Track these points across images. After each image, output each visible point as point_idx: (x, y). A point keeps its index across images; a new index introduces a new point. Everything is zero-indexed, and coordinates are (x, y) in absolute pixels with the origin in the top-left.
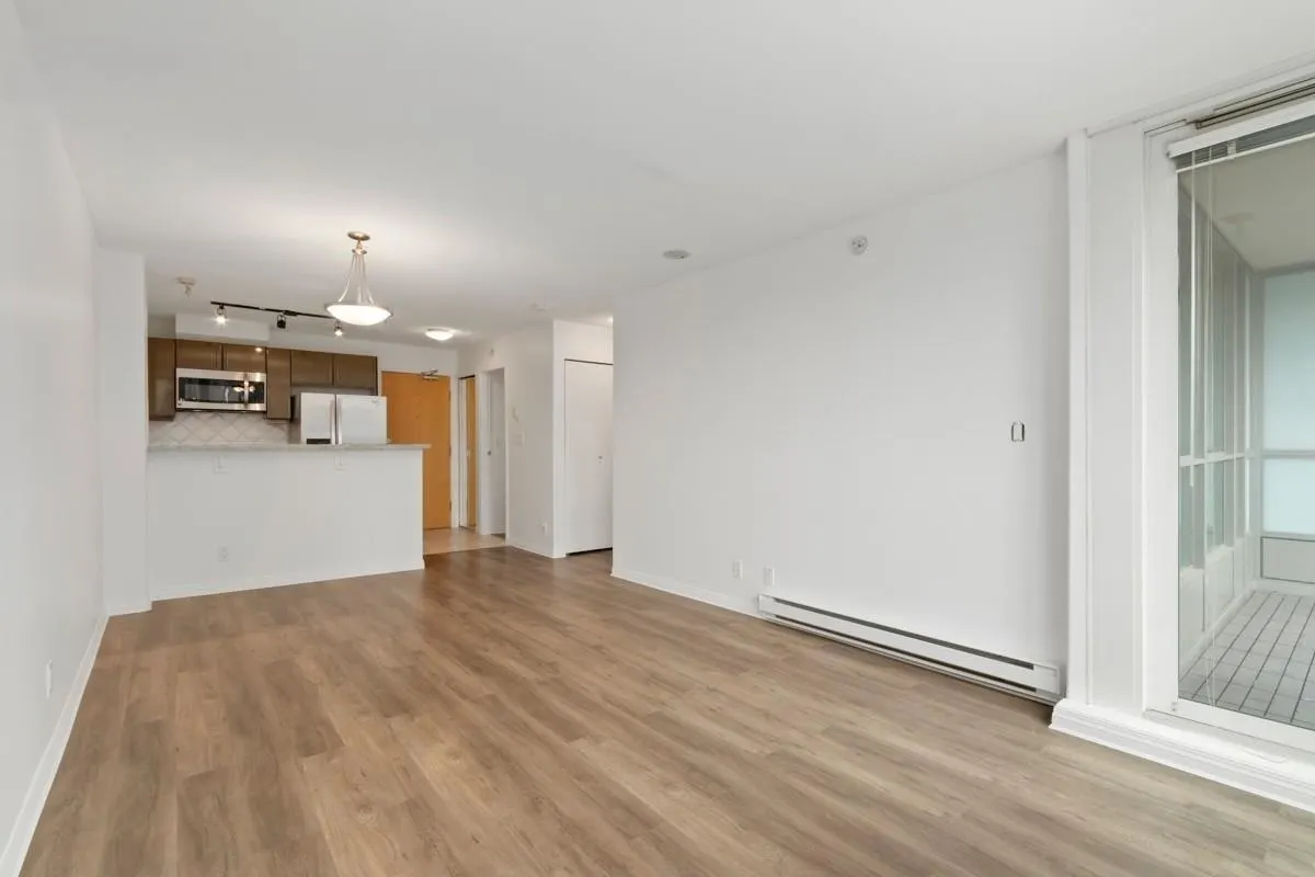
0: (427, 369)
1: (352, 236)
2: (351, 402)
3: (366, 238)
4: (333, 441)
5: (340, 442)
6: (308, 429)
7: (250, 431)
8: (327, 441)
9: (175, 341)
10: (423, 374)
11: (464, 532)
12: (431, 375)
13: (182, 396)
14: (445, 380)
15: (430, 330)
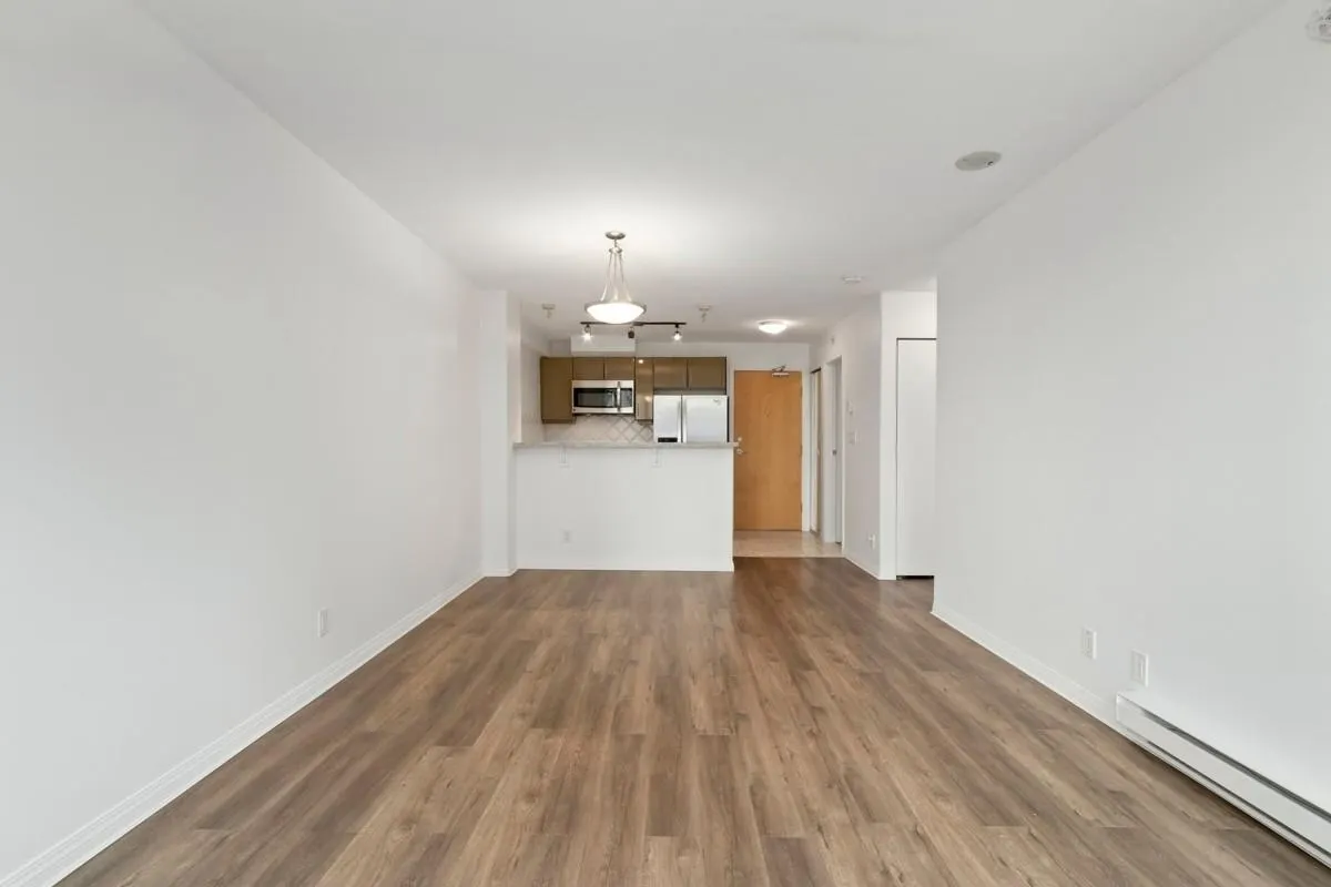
0: (776, 365)
1: (609, 236)
2: (695, 402)
3: (621, 237)
4: (679, 440)
5: (685, 440)
6: (660, 430)
7: (626, 431)
8: (674, 440)
9: (573, 359)
10: (774, 371)
11: (812, 536)
12: (781, 371)
13: (576, 405)
14: (797, 375)
15: (763, 323)
